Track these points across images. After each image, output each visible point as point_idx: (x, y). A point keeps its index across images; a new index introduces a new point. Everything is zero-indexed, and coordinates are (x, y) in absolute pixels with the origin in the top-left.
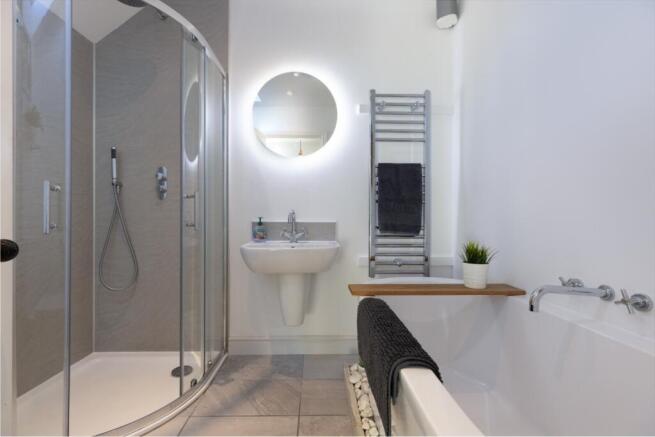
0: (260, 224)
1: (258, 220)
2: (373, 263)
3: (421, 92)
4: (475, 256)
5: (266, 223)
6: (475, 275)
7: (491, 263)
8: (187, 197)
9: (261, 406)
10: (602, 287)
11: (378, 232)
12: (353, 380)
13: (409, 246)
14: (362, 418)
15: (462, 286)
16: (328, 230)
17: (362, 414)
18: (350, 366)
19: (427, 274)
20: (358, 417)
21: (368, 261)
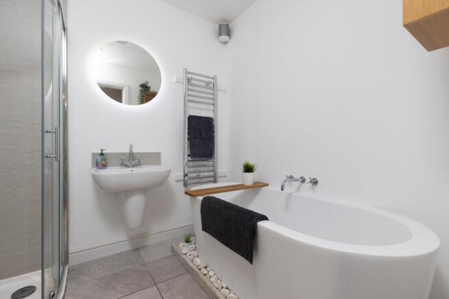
0: (102, 154)
1: (100, 152)
2: (186, 178)
3: (212, 76)
4: (248, 169)
5: (107, 154)
6: (249, 178)
7: (255, 172)
8: (47, 132)
9: (124, 289)
10: (302, 178)
11: (190, 158)
12: (184, 252)
13: (205, 166)
14: (200, 270)
15: (243, 185)
16: (155, 158)
17: (200, 267)
18: (177, 245)
19: (215, 182)
20: (197, 270)
21: (183, 176)
